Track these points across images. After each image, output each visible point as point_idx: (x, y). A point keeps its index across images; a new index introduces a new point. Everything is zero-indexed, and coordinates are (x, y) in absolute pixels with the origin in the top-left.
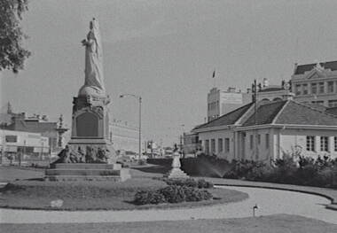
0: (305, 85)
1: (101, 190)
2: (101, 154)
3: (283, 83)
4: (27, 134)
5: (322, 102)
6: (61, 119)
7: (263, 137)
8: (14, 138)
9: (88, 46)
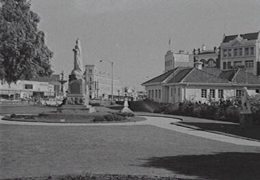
0: (230, 50)
1: (81, 116)
2: (81, 101)
3: (215, 48)
4: (40, 83)
5: (241, 62)
6: (62, 74)
7: (177, 90)
8: (31, 87)
9: (76, 52)
